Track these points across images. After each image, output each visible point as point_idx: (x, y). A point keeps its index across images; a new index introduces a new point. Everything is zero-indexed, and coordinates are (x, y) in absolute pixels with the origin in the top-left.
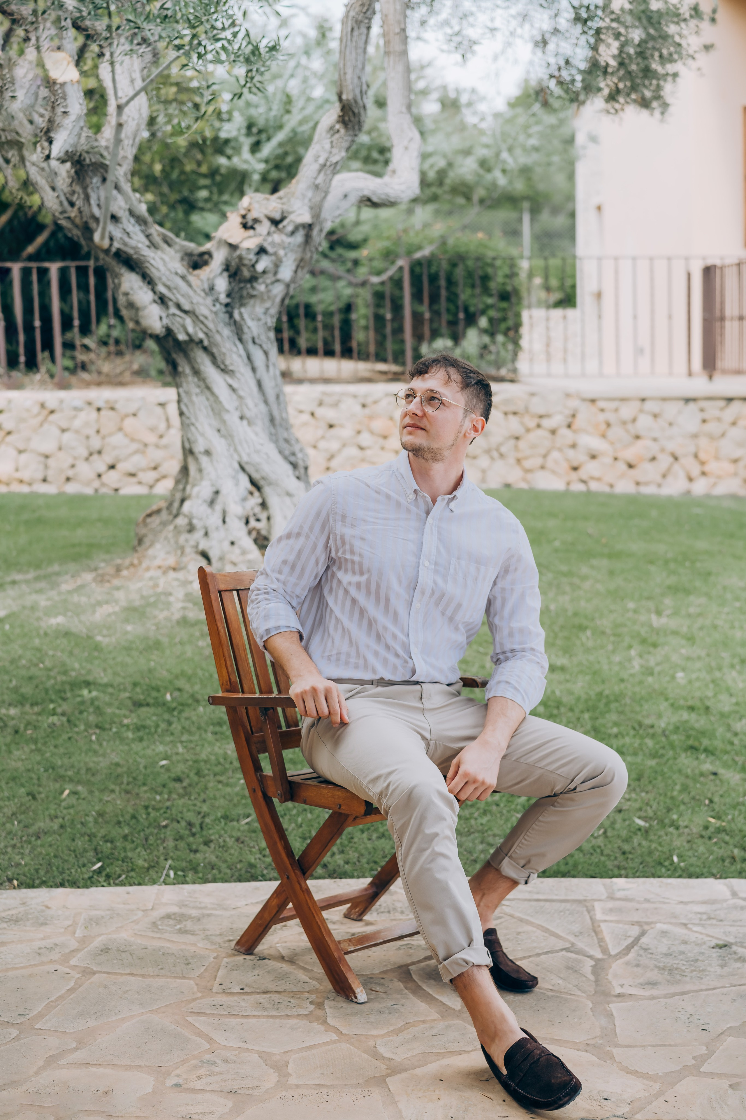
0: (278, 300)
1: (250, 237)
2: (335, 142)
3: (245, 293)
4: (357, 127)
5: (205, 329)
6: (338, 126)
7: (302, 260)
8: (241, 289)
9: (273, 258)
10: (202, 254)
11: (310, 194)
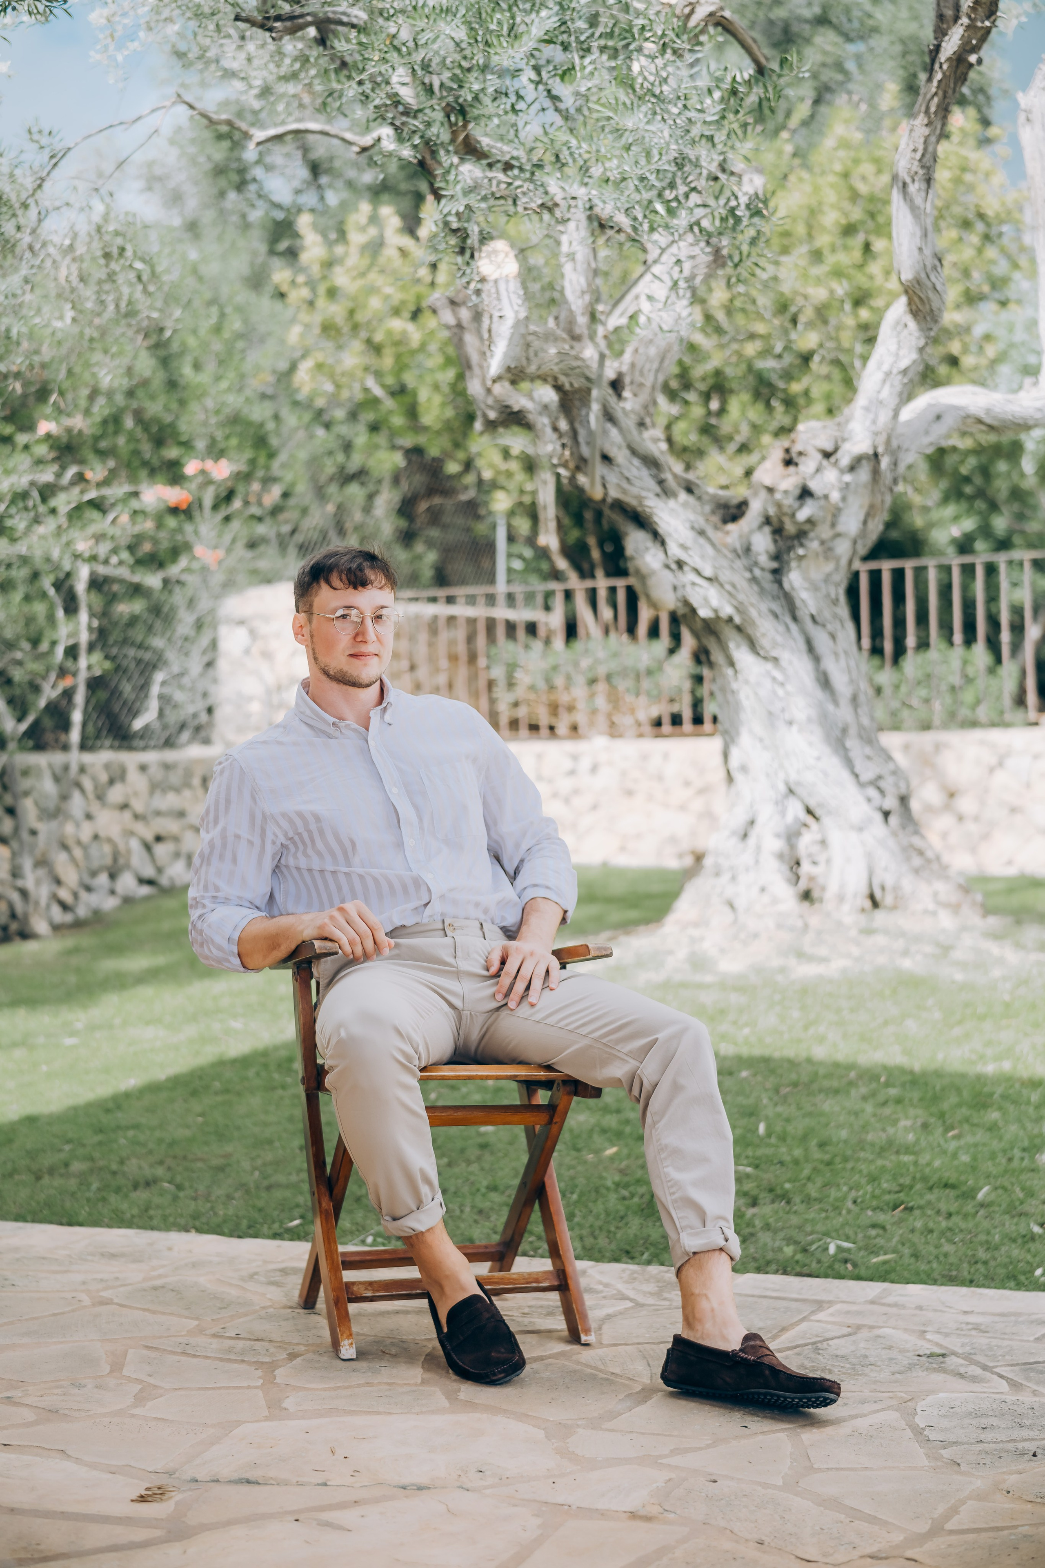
0: (844, 562)
1: (791, 476)
2: (902, 340)
3: (794, 554)
5: (735, 604)
6: (907, 320)
7: (871, 506)
8: (789, 548)
9: (824, 503)
10: (737, 504)
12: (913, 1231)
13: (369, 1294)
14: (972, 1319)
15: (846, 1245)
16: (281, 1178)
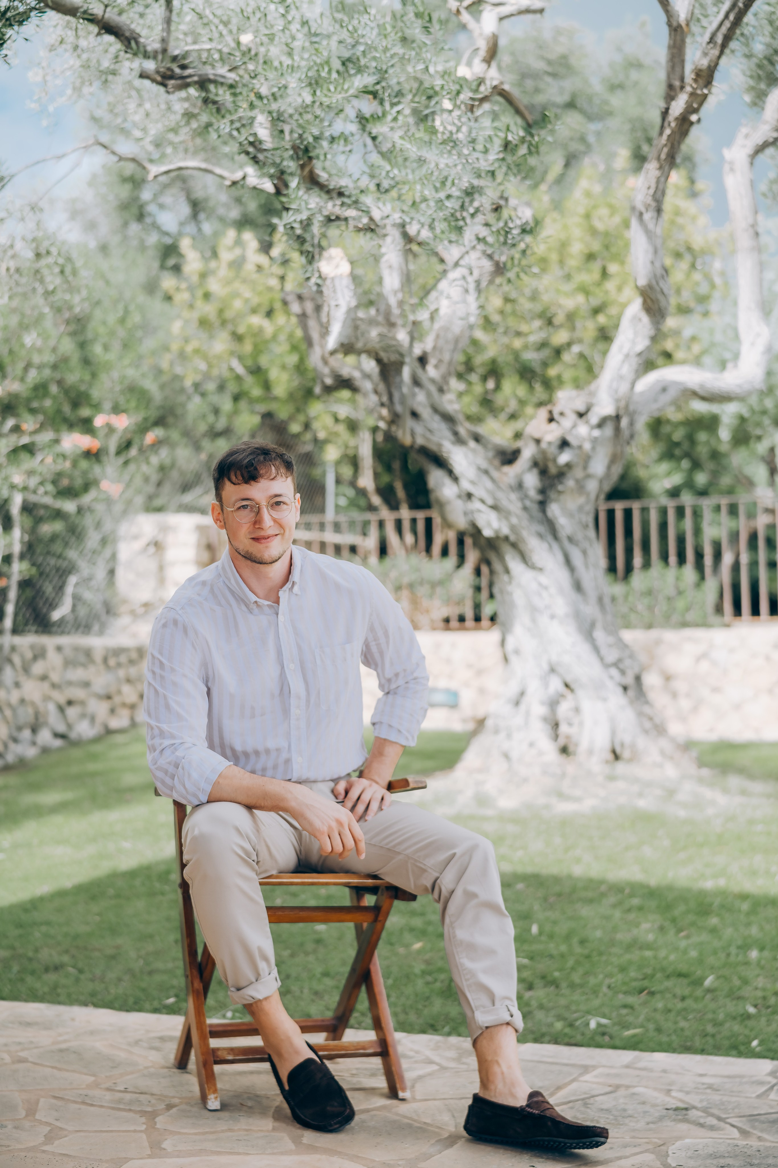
1: (553, 430)
2: (637, 331)
4: (661, 314)
5: (510, 525)
6: (642, 315)
7: (614, 455)
9: (579, 451)
10: (513, 451)
11: (615, 385)
12: (655, 1010)
13: (230, 1057)
14: (706, 1080)
15: (604, 1021)
16: (160, 965)
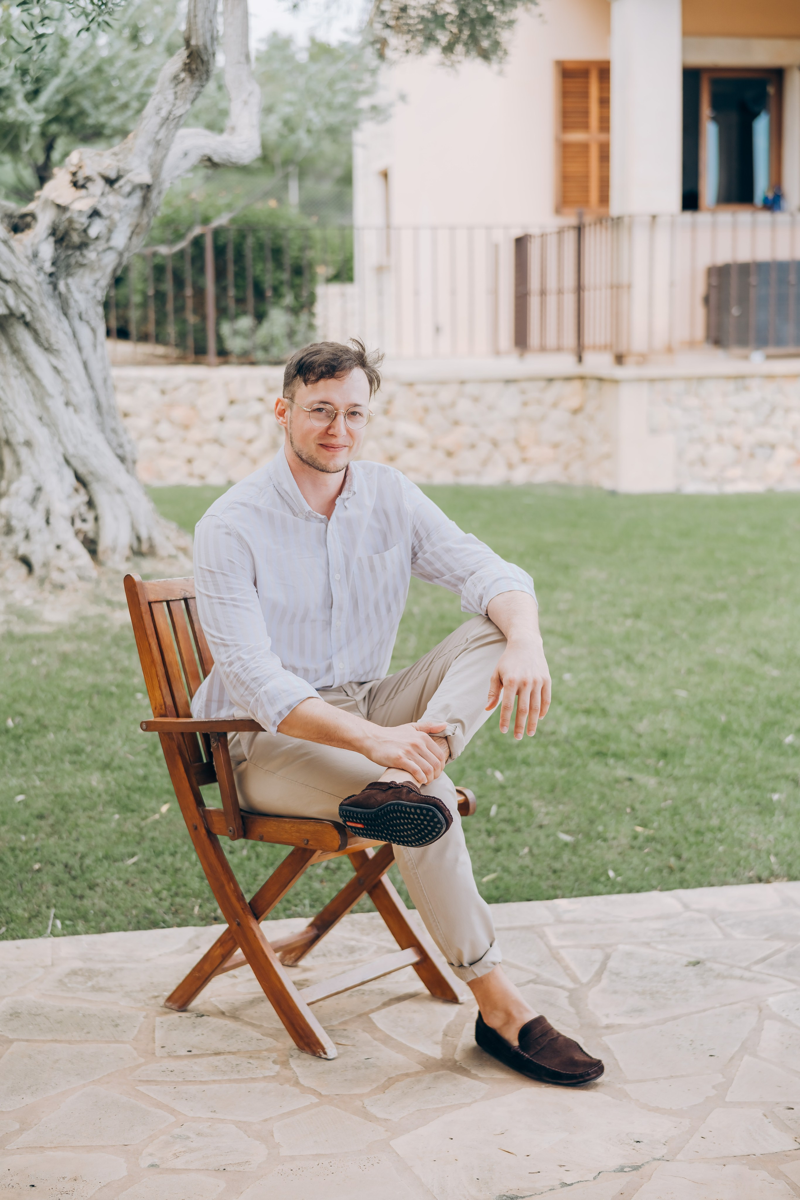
0: (109, 270)
1: (81, 198)
2: (179, 93)
3: (73, 261)
4: (204, 77)
5: (28, 302)
6: (183, 75)
7: (137, 225)
8: (68, 256)
9: (107, 222)
10: (23, 216)
11: (150, 151)
